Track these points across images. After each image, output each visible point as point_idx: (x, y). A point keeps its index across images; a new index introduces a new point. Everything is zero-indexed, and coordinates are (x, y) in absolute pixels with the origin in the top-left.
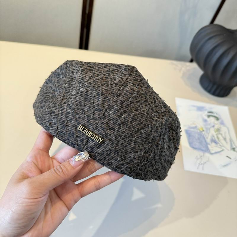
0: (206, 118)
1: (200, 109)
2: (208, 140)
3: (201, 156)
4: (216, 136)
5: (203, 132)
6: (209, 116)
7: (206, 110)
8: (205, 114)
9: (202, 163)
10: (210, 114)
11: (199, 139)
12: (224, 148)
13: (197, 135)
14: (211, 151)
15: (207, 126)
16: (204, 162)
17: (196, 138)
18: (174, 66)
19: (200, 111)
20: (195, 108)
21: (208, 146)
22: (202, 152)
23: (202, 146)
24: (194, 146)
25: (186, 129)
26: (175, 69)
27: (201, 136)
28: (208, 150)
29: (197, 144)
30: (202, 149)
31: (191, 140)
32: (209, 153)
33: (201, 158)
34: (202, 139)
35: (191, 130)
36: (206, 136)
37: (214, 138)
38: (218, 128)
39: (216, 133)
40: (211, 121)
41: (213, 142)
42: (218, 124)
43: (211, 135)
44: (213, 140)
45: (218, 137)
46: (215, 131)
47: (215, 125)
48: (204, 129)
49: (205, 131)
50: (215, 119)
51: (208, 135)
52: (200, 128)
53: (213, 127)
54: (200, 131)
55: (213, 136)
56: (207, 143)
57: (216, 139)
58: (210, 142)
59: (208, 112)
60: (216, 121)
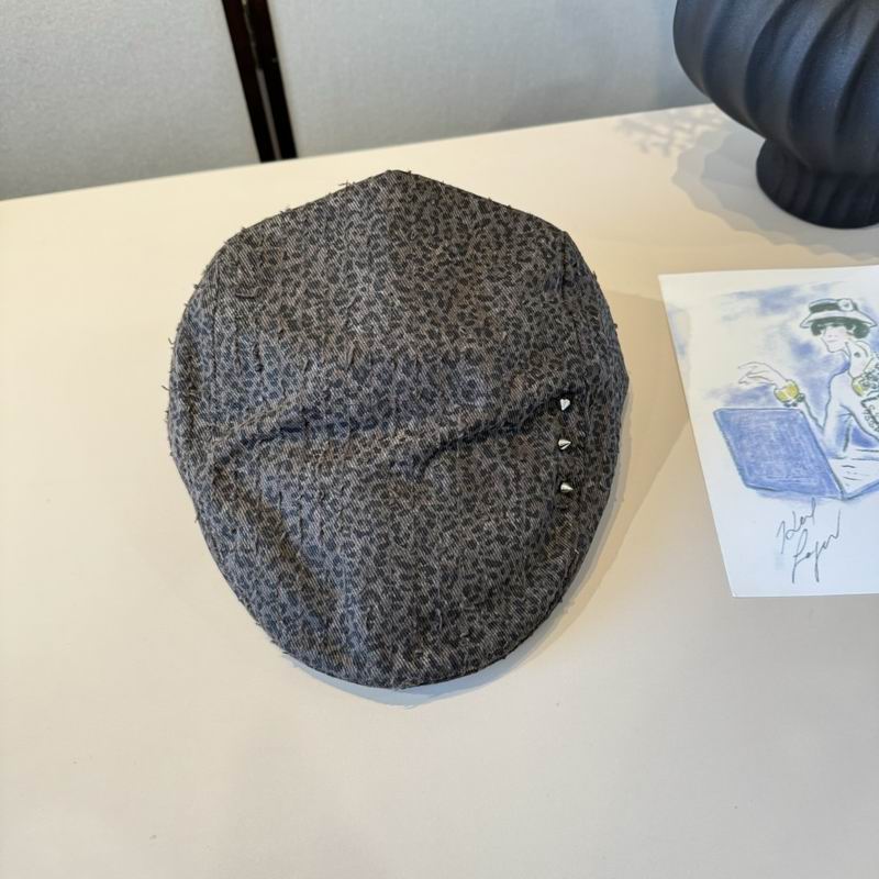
0: (806, 335)
1: (772, 302)
2: (829, 438)
3: (802, 520)
4: (859, 411)
5: (801, 406)
6: (817, 327)
7: (801, 300)
9: (810, 548)
10: (825, 315)
11: (783, 439)
13: (773, 424)
14: (846, 488)
15: (816, 375)
16: (820, 545)
17: (773, 438)
18: (638, 136)
19: (778, 308)
20: (754, 303)
21: (833, 463)
22: (805, 498)
23: (801, 469)
24: (765, 479)
25: (720, 405)
26: (644, 149)
27: (795, 427)
28: (830, 484)
29: (780, 465)
30: (803, 484)
31: (749, 454)
32: (840, 496)
33: (803, 527)
34: (800, 438)
35: (743, 407)
36: (815, 419)
37: (854, 423)
38: (867, 371)
39: (865, 397)
40: (833, 347)
41: (850, 445)
42: (867, 355)
43: (840, 408)
44: (851, 432)
45: (874, 413)
46: (854, 388)
47: (855, 361)
48: (803, 390)
49: (808, 400)
50: (851, 331)
51: (824, 413)
52: (784, 391)
53: (842, 372)
54: (786, 403)
55: (852, 414)
56: (824, 450)
57: (865, 424)
58: (838, 442)
59: (815, 309)
60: (853, 338)
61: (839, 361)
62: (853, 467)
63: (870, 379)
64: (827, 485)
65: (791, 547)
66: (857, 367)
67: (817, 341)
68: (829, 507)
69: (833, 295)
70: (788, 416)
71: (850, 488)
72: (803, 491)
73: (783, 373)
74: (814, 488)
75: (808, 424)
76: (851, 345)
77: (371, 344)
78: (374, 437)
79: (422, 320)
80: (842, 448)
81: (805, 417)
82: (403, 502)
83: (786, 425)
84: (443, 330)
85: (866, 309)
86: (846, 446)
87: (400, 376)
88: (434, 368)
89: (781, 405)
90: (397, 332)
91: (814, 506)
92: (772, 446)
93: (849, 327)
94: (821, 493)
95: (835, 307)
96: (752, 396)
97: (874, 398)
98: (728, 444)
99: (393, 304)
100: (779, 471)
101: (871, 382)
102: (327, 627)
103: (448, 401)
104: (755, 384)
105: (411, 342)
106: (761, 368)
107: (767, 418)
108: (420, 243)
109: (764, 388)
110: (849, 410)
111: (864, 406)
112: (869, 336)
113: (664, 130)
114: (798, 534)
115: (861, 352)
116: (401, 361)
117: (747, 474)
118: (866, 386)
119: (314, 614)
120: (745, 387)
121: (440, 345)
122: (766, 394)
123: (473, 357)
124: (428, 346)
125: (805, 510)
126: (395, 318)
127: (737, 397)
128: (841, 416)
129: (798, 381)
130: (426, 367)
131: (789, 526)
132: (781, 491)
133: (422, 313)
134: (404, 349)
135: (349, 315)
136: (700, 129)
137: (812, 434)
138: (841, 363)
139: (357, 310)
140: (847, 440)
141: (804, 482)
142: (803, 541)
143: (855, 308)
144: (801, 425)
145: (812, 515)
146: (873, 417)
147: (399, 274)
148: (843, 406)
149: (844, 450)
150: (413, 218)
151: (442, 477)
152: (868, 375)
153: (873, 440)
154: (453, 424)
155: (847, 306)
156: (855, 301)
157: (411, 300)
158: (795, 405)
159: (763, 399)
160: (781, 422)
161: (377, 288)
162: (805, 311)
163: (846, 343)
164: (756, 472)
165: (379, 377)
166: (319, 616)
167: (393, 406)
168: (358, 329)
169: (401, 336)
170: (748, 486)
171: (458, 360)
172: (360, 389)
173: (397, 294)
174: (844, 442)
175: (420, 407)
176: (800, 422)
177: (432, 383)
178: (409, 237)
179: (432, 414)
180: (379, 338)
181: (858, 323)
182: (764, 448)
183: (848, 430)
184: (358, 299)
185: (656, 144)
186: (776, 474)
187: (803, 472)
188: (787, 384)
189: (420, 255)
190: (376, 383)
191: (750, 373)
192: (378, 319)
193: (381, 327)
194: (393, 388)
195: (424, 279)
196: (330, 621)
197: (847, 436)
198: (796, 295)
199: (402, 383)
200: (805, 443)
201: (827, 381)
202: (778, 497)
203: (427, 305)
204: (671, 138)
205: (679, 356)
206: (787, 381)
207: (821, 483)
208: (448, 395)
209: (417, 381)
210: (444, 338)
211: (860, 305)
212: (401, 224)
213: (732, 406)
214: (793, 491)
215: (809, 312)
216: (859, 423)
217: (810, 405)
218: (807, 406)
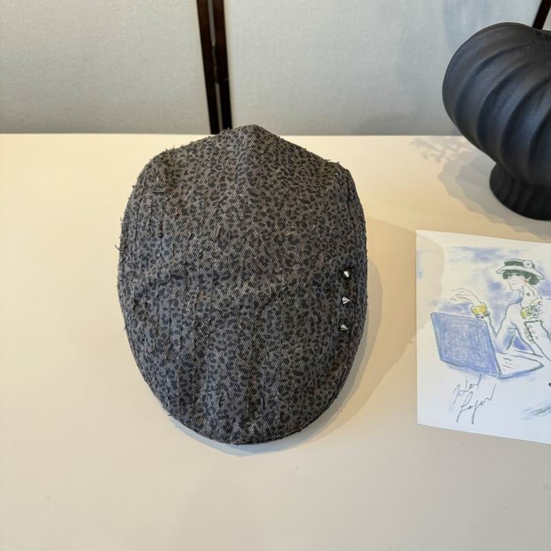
0: (499, 278)
1: (482, 255)
2: (499, 340)
3: (471, 386)
4: (522, 328)
5: (486, 319)
6: (506, 275)
7: (500, 257)
8: (496, 269)
9: (472, 403)
10: (513, 268)
11: (470, 337)
12: (544, 361)
13: (466, 327)
14: (502, 371)
15: (499, 303)
16: (479, 403)
17: (464, 335)
18: (423, 149)
19: (485, 260)
20: (471, 254)
21: (498, 355)
22: (476, 373)
23: (477, 356)
24: (454, 358)
25: (437, 310)
26: (425, 156)
27: (480, 330)
28: (493, 367)
29: (465, 351)
30: (476, 365)
31: (447, 341)
32: (498, 376)
33: (471, 390)
34: (482, 337)
35: (450, 313)
36: (493, 328)
37: (517, 335)
38: (532, 305)
39: (527, 320)
40: (514, 287)
41: (511, 346)
42: (534, 295)
43: (510, 324)
44: (514, 339)
45: (531, 330)
47: (526, 297)
48: (490, 310)
49: (491, 316)
50: (528, 280)
51: (499, 325)
52: (477, 308)
53: (517, 303)
54: (477, 316)
55: (517, 329)
56: (495, 347)
57: (524, 336)
58: (504, 344)
59: (507, 264)
60: (528, 284)
61: (516, 296)
62: (510, 360)
63: (533, 310)
64: (492, 368)
66: (527, 302)
67: (505, 282)
68: (489, 381)
69: (520, 258)
70: (476, 324)
71: (505, 372)
72: (476, 369)
73: (479, 297)
74: (482, 368)
75: (488, 330)
76: (525, 288)
77: (231, 226)
78: (228, 285)
79: (264, 214)
80: (506, 348)
81: (487, 326)
82: (246, 331)
83: (474, 328)
84: (276, 221)
85: (540, 268)
86: (509, 346)
87: (247, 247)
88: (269, 244)
89: (474, 316)
90: (248, 220)
91: (480, 379)
92: (463, 339)
93: (526, 277)
94: (486, 372)
95: (521, 264)
96: (457, 308)
97: (533, 322)
98: (436, 334)
99: (247, 203)
100: (463, 355)
101: (533, 312)
102: (195, 402)
103: (276, 265)
104: (460, 301)
105: (256, 228)
106: (466, 292)
107: (463, 322)
108: (266, 166)
109: (465, 305)
110: (515, 326)
111: (526, 325)
112: (538, 284)
113: (439, 147)
114: (467, 394)
115: (531, 293)
116: (248, 238)
117: (443, 353)
118: (529, 314)
119: (187, 395)
120: (453, 302)
121: (274, 231)
122: (466, 308)
123: (293, 240)
124: (266, 231)
125: (474, 380)
126: (248, 211)
127: (447, 308)
128: (509, 329)
129: (487, 304)
130: (264, 243)
131: (462, 388)
132: (462, 366)
133: (264, 210)
134: (251, 231)
135: (219, 206)
137: (489, 336)
138: (517, 297)
139: (224, 204)
140: (510, 344)
141: (477, 364)
142: (469, 398)
143: (533, 266)
144: (483, 331)
145: (478, 384)
146: (530, 333)
147: (252, 185)
148: (512, 323)
149: (507, 349)
150: (262, 152)
151: (272, 318)
152: (532, 308)
153: (526, 346)
154: (279, 282)
155: (528, 264)
156: (534, 263)
157: (258, 201)
158: (482, 317)
159: (463, 311)
160: (471, 326)
161: (238, 192)
162: (501, 264)
163: (523, 287)
164: (449, 353)
165: (234, 246)
166: (190, 396)
167: (241, 265)
168: (224, 216)
169: (250, 223)
170: (442, 360)
171: (284, 241)
172: (221, 253)
173: (250, 197)
174: (508, 344)
175: (258, 268)
176: (483, 328)
177: (267, 253)
178: (259, 162)
179: (265, 273)
180: (237, 223)
181: (533, 276)
182: (457, 339)
183: (512, 337)
184: (226, 198)
185: (433, 155)
186: (461, 356)
187: (478, 358)
188: (480, 305)
189: (266, 174)
190: (232, 250)
191: (458, 294)
192: (236, 211)
193: (238, 216)
194: (242, 254)
195: (267, 189)
196: (196, 399)
197: (511, 341)
198: (498, 253)
199: (248, 252)
200: (483, 341)
201: (506, 307)
202: (460, 370)
203: (268, 205)
204: (443, 152)
205: (417, 278)
206: (481, 303)
207: (488, 366)
208: (276, 262)
209: (258, 251)
210: (276, 227)
212: (255, 154)
213: (443, 312)
214: (469, 367)
215: (504, 265)
216: (520, 335)
217: (492, 319)
218: (490, 319)
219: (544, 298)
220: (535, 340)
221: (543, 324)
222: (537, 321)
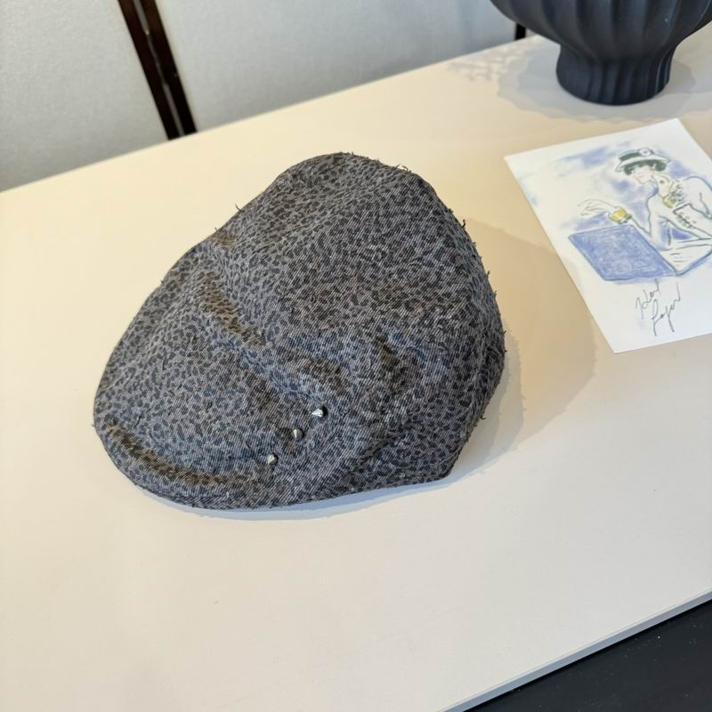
0: (622, 176)
1: (591, 159)
2: (656, 238)
3: (652, 295)
4: (673, 218)
5: (630, 222)
6: (628, 170)
7: (612, 155)
8: (614, 169)
9: (662, 311)
10: (631, 162)
11: (623, 245)
13: (613, 237)
14: (677, 268)
15: (636, 200)
16: (669, 309)
17: (615, 246)
18: (465, 71)
19: (596, 162)
20: (578, 162)
21: (663, 254)
22: (650, 279)
23: (642, 263)
24: (617, 273)
25: (572, 232)
26: (471, 78)
27: (630, 236)
28: (665, 268)
29: (626, 262)
31: (601, 259)
32: (674, 274)
33: (653, 299)
34: (636, 242)
35: (589, 230)
36: (643, 229)
37: (672, 226)
38: (672, 191)
39: (674, 208)
40: (643, 180)
41: (672, 240)
42: (669, 181)
43: (659, 219)
45: (684, 217)
46: (666, 204)
47: (661, 187)
48: (629, 212)
49: (634, 217)
50: (653, 168)
51: (648, 224)
52: (616, 214)
53: (654, 194)
54: (619, 222)
55: (668, 220)
56: (655, 247)
57: (680, 225)
58: (663, 240)
59: (623, 159)
60: (657, 172)
61: (649, 188)
62: (679, 255)
63: (675, 196)
64: (663, 269)
65: (648, 312)
66: (664, 190)
67: (630, 178)
68: (668, 283)
69: (634, 148)
70: (623, 231)
71: (680, 268)
72: (646, 275)
73: (612, 203)
74: (654, 272)
75: (638, 233)
76: (656, 177)
80: (667, 243)
81: (635, 229)
83: (623, 236)
86: (670, 241)
89: (615, 224)
91: (657, 283)
92: (617, 252)
93: (651, 166)
94: (661, 274)
95: (637, 154)
96: (594, 222)
97: (681, 208)
98: (585, 256)
100: (626, 266)
101: (677, 198)
104: (593, 214)
106: (594, 203)
107: (608, 234)
109: (601, 215)
110: (664, 218)
111: (675, 214)
112: (667, 169)
113: (482, 64)
114: (651, 304)
115: (664, 180)
117: (603, 271)
118: (674, 201)
120: (586, 217)
122: (603, 219)
125: (651, 287)
127: (582, 225)
128: (661, 223)
129: (624, 206)
131: (643, 299)
132: (631, 278)
136: (509, 60)
138: (651, 189)
140: (670, 238)
141: (646, 270)
142: (656, 308)
143: (652, 152)
144: (634, 235)
145: (658, 290)
146: (684, 220)
148: (660, 217)
149: (669, 244)
152: (673, 194)
155: (646, 152)
156: (651, 148)
158: (626, 222)
159: (602, 223)
160: (618, 235)
162: (616, 161)
163: (652, 176)
164: (609, 270)
170: (606, 280)
174: (667, 239)
176: (632, 232)
181: (657, 162)
182: (611, 254)
183: (668, 231)
185: (479, 74)
186: (624, 269)
187: (643, 264)
188: (616, 210)
191: (587, 207)
197: (669, 235)
198: (607, 152)
200: (640, 245)
202: (631, 283)
204: (489, 69)
205: (533, 206)
206: (616, 207)
207: (658, 268)
211: (655, 150)
213: (580, 231)
214: (640, 276)
215: (619, 161)
216: (674, 224)
217: (637, 220)
218: (634, 221)
219: (681, 179)
220: (694, 225)
221: (694, 206)
222: (686, 205)
